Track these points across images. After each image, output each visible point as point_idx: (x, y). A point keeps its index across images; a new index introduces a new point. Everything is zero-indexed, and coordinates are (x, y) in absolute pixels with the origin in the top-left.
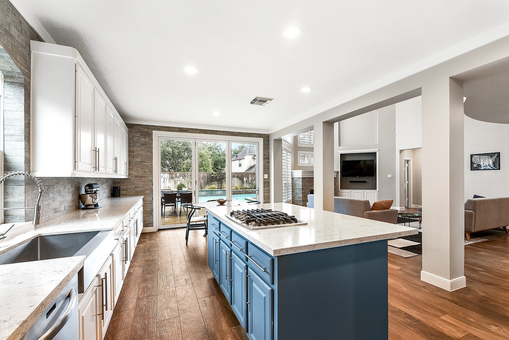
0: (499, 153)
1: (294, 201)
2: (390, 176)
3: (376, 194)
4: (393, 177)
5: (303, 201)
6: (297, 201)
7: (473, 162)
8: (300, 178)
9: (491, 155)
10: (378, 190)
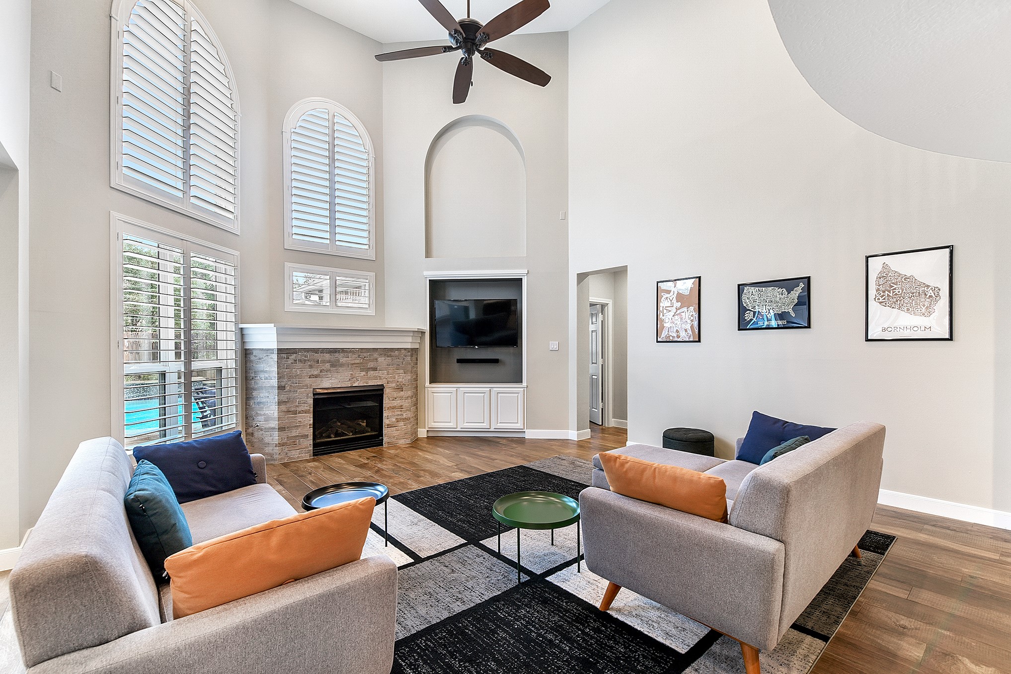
0: (809, 278)
1: (250, 430)
2: (554, 345)
3: (520, 396)
4: (561, 349)
5: (281, 429)
6: (262, 430)
7: (745, 305)
8: (268, 351)
9: (787, 284)
10: (524, 384)
